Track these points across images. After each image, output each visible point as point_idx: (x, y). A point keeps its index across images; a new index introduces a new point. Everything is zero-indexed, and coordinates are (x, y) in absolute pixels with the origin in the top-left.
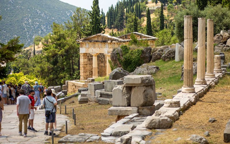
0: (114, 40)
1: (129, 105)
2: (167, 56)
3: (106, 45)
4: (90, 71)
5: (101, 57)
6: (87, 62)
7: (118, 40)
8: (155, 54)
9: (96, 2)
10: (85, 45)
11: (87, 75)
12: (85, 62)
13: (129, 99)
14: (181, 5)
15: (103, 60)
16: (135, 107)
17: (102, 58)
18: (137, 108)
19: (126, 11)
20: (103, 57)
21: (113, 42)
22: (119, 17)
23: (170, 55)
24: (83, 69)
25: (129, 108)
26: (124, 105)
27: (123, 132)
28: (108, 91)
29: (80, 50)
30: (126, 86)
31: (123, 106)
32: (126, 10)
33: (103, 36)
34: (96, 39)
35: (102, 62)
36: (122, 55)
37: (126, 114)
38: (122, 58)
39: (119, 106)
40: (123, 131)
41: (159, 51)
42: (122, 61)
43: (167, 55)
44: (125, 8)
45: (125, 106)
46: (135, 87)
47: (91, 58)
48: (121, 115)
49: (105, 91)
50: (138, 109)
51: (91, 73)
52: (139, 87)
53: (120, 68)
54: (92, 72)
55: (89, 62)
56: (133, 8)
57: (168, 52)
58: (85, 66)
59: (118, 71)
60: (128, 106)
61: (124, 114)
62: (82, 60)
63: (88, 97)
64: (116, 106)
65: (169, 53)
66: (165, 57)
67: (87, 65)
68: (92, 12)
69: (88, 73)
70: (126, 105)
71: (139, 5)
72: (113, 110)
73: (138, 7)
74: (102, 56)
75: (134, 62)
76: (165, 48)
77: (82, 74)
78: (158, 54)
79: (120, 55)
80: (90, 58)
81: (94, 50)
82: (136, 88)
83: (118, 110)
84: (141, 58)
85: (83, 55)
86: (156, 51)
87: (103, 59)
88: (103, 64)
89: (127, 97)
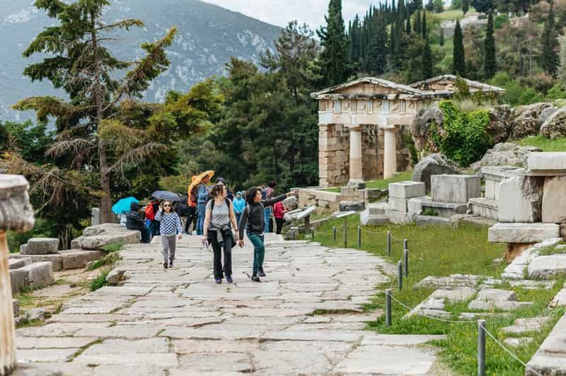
0: (403, 93)
1: (538, 219)
2: (556, 124)
3: (383, 106)
4: (341, 166)
5: (369, 134)
6: (335, 145)
7: (413, 93)
8: (520, 121)
9: (336, 5)
10: (332, 104)
11: (337, 176)
12: (331, 146)
13: (538, 206)
14: (527, 15)
15: (374, 141)
16: (552, 223)
17: (370, 137)
18: (557, 225)
19: (390, 30)
20: (373, 134)
21: (402, 97)
22: (374, 45)
23: (563, 123)
24: (326, 162)
25: (538, 226)
26: (525, 220)
27: (553, 270)
28: (441, 201)
29: (320, 116)
30: (531, 174)
31: (524, 222)
32: (392, 28)
33: (377, 83)
34: (359, 91)
35: (371, 146)
36: (442, 124)
37: (532, 240)
38: (442, 132)
39: (514, 222)
40: (552, 268)
41: (527, 116)
42: (441, 138)
43: (554, 123)
44: (388, 23)
45: (528, 222)
46: (551, 177)
47: (346, 135)
48: (518, 242)
49: (433, 200)
50: (561, 228)
51: (344, 172)
52: (561, 178)
53: (439, 155)
54: (347, 169)
55: (340, 144)
56: (408, 23)
57: (558, 116)
58: (332, 154)
59: (433, 161)
60: (534, 222)
61: (527, 238)
62: (323, 141)
63: (388, 215)
64: (508, 222)
65: (560, 119)
66: (549, 127)
67: (335, 151)
68: (325, 30)
69: (338, 173)
70: (532, 219)
71: (424, 16)
72: (500, 230)
73: (422, 20)
74: (371, 132)
75: (471, 140)
76: (541, 108)
77: (323, 173)
78: (527, 123)
79: (436, 124)
80: (342, 135)
81: (353, 116)
82: (556, 179)
83: (512, 230)
84: (488, 130)
85: (326, 128)
86: (519, 115)
87: (374, 139)
88: (372, 152)
89: (532, 200)
